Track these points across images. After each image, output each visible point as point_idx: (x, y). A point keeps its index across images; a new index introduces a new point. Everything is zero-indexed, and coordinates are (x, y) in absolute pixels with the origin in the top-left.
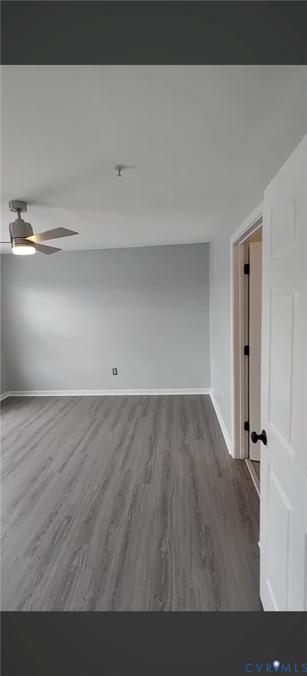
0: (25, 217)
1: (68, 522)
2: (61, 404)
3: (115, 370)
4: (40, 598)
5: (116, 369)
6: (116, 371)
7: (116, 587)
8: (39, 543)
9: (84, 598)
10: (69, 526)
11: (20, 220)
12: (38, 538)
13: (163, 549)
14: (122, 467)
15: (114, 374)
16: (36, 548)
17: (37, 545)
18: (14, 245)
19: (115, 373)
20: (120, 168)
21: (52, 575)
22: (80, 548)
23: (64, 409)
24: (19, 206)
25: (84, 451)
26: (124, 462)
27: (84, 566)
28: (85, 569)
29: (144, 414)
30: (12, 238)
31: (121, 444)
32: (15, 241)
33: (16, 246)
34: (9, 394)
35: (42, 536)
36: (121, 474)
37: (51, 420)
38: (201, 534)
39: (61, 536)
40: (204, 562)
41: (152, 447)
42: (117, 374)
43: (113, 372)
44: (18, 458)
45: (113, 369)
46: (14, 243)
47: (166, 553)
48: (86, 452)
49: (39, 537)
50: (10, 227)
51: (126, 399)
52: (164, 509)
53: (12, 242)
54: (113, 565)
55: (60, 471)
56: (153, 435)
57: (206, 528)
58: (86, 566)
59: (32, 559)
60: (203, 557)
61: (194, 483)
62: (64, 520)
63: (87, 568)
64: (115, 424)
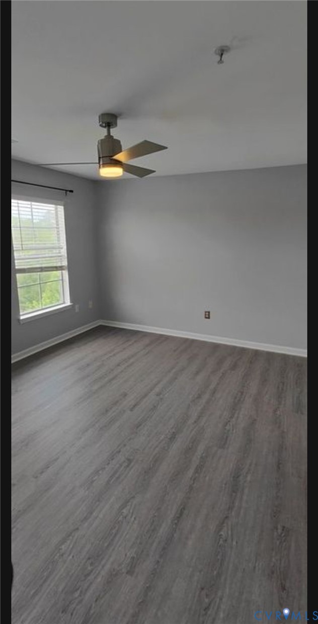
0: (114, 132)
1: (128, 466)
2: (147, 341)
3: (207, 313)
4: (84, 536)
5: (209, 312)
6: (209, 315)
7: (161, 556)
8: (96, 477)
9: (126, 555)
10: (128, 469)
11: (109, 136)
12: (97, 472)
13: (222, 533)
14: (195, 422)
15: (206, 318)
16: (93, 482)
17: (94, 479)
18: (101, 166)
19: (207, 316)
20: (222, 52)
21: (101, 516)
22: (133, 497)
23: (147, 346)
24: (109, 120)
25: (158, 395)
26: (199, 417)
27: (133, 519)
28: (134, 521)
29: (234, 367)
30: (100, 158)
31: (199, 397)
32: (103, 161)
33: (103, 167)
34: (101, 322)
35: (100, 472)
36: (192, 430)
37: (133, 356)
38: (276, 533)
39: (118, 478)
40: (273, 573)
41: (235, 407)
42: (209, 318)
43: (206, 315)
44: (95, 387)
45: (206, 312)
46: (101, 163)
47: (226, 540)
48: (161, 396)
49: (99, 471)
50: (98, 146)
51: (216, 347)
52: (235, 486)
53: (99, 162)
54: (164, 530)
55: (131, 410)
56: (240, 394)
57: (284, 527)
58: (135, 518)
59: (87, 492)
60: (272, 564)
61: (279, 465)
62: (124, 462)
63: (136, 522)
64: (197, 373)
